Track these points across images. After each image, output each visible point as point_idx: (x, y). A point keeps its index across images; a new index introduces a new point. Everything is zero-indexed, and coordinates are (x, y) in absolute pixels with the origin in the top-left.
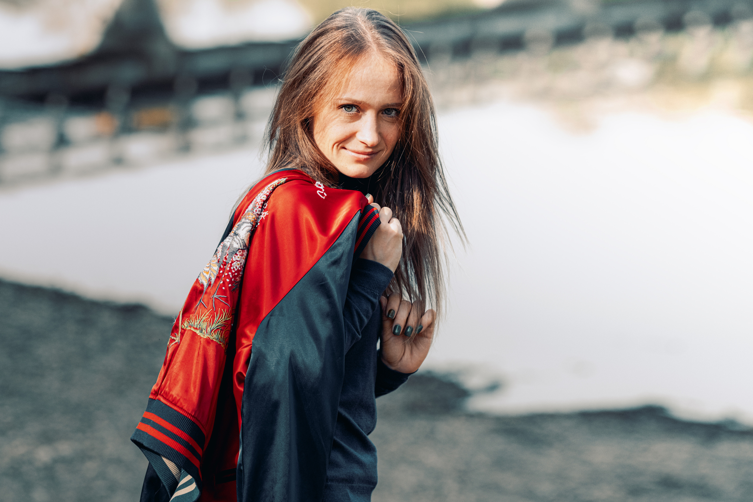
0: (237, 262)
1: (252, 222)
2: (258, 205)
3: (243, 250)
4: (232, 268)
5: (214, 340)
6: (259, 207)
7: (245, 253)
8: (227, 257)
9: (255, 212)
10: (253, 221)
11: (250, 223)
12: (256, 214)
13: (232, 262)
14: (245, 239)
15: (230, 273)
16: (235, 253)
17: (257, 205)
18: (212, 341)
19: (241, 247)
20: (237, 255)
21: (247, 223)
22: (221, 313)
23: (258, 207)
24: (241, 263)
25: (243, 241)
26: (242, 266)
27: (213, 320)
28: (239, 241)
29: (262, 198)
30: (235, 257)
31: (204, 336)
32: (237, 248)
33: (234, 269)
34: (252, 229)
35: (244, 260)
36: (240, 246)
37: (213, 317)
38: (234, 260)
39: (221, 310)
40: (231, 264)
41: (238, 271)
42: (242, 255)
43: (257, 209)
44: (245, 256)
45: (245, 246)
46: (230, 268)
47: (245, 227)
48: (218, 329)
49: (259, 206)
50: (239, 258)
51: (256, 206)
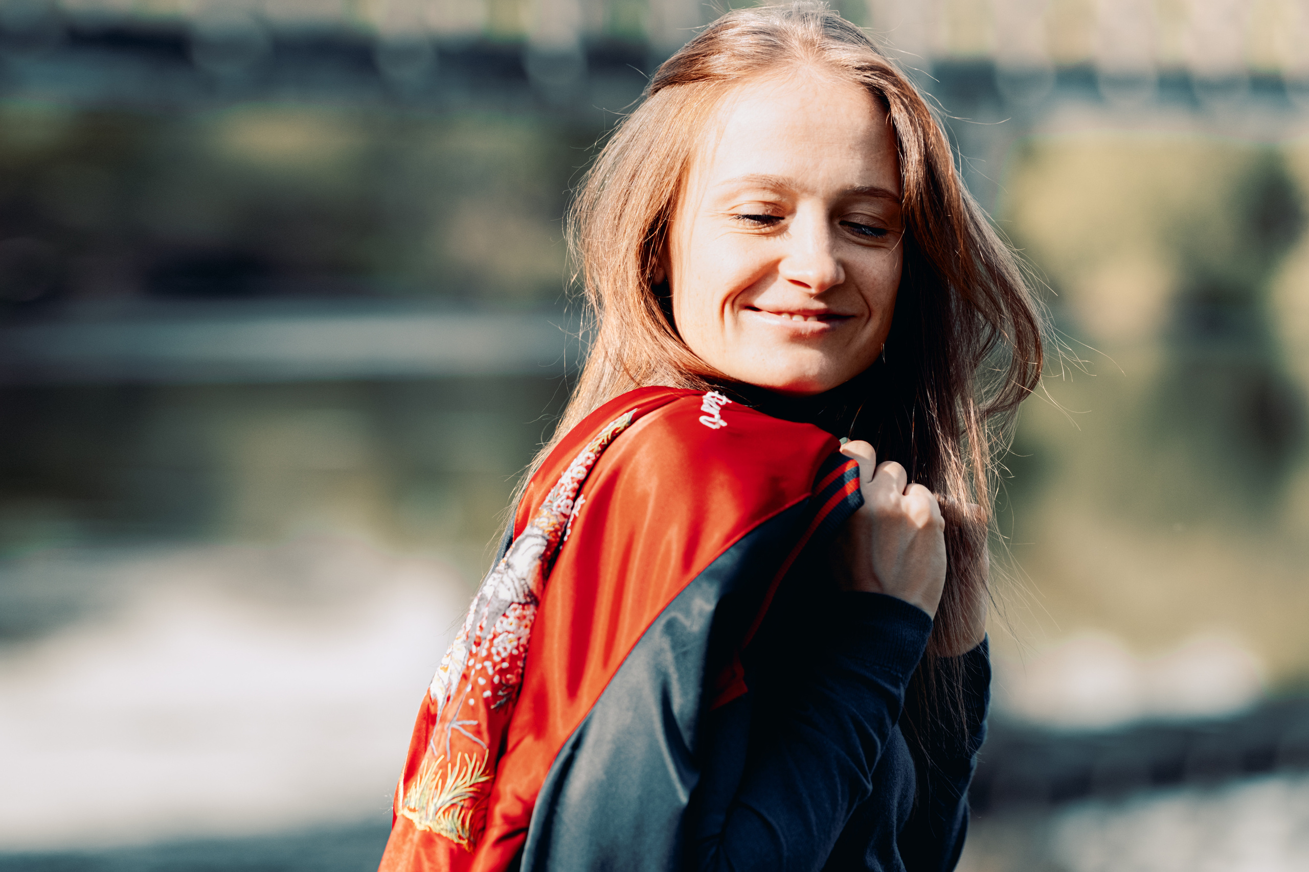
0: (507, 636)
1: (549, 535)
2: (565, 491)
3: (524, 605)
4: (494, 651)
5: (444, 834)
6: (568, 497)
7: (530, 611)
8: (484, 626)
9: (554, 509)
10: (551, 532)
11: (543, 537)
12: (558, 514)
13: (495, 637)
14: (528, 576)
15: (488, 664)
16: (503, 613)
17: (561, 492)
18: (439, 835)
19: (517, 596)
20: (507, 617)
21: (536, 536)
22: (464, 763)
23: (564, 497)
24: (519, 639)
25: (523, 582)
26: (523, 646)
27: (444, 783)
28: (513, 582)
29: (574, 475)
30: (502, 622)
31: (422, 824)
32: (506, 601)
33: (498, 654)
34: (549, 553)
35: (528, 631)
36: (515, 595)
37: (444, 777)
38: (499, 630)
39: (463, 759)
40: (492, 640)
41: (512, 658)
42: (521, 618)
43: (562, 501)
44: (530, 621)
45: (530, 594)
46: (489, 650)
47: (530, 548)
48: (453, 805)
49: (566, 493)
50: (511, 624)
51: (559, 494)
